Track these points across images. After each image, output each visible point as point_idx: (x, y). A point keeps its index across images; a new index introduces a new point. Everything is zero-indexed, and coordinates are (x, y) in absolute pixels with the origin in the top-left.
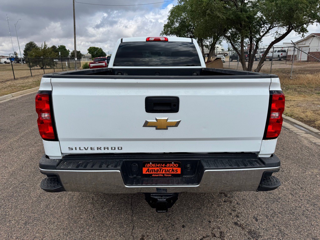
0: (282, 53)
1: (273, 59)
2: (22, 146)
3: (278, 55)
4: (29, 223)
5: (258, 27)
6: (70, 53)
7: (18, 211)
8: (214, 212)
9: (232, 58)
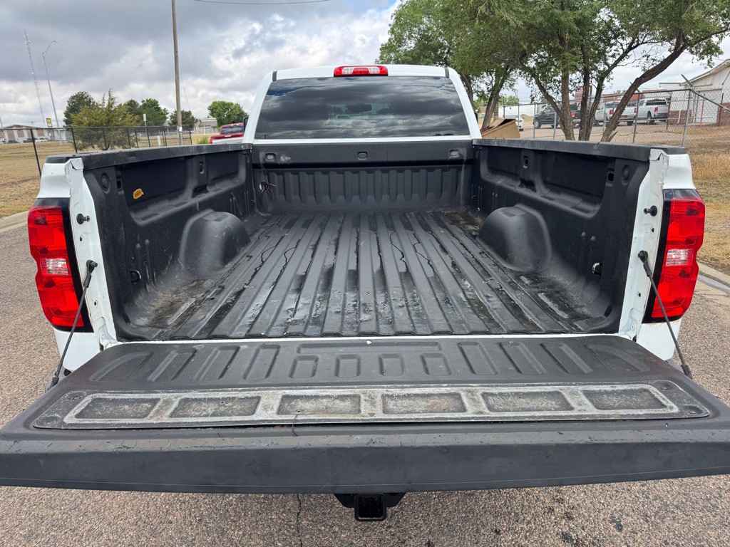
0: (657, 106)
1: (638, 122)
2: (41, 335)
3: (647, 112)
4: (37, 536)
5: (602, 45)
6: (167, 116)
7: (14, 502)
8: (508, 504)
9: (541, 120)
